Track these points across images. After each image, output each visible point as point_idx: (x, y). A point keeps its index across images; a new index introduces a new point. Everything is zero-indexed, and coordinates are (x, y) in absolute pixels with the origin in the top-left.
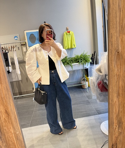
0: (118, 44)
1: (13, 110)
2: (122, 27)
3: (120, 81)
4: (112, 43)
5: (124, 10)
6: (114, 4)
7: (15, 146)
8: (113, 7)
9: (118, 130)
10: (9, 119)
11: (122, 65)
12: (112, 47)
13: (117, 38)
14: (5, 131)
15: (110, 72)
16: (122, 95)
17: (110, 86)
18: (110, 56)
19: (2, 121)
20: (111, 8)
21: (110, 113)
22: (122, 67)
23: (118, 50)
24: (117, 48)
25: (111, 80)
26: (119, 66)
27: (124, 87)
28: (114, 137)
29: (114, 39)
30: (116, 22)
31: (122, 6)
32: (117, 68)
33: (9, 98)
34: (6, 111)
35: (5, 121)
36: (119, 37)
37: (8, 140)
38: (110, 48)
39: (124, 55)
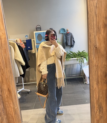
0: (96, 41)
1: (14, 89)
2: (98, 28)
3: (99, 71)
4: (91, 40)
5: (99, 16)
7: (14, 119)
8: (91, 13)
9: (99, 113)
10: (10, 96)
11: (100, 58)
12: (91, 43)
13: (94, 37)
14: (6, 106)
15: (90, 63)
16: (101, 83)
17: (90, 75)
18: (89, 50)
19: (5, 97)
20: (89, 14)
21: (91, 98)
22: (100, 60)
23: (96, 45)
25: (91, 69)
26: (97, 59)
27: (102, 76)
28: (95, 120)
29: (92, 37)
30: (93, 24)
31: (98, 13)
32: (96, 60)
33: (12, 79)
34: (8, 89)
35: (7, 97)
36: (97, 35)
37: (9, 113)
38: (89, 44)
39: (101, 50)
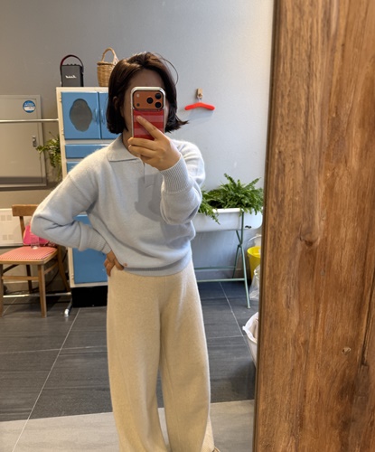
0: (311, 207)
2: (336, 128)
3: (311, 367)
4: (283, 200)
5: (350, 46)
6: (301, 10)
8: (297, 25)
11: (326, 303)
12: (281, 216)
13: (306, 178)
15: (267, 327)
16: (316, 428)
17: (262, 388)
20: (289, 27)
22: (325, 311)
23: (311, 233)
24: (305, 226)
25: (270, 362)
26: (310, 305)
27: (324, 395)
30: (308, 99)
31: (343, 25)
32: (300, 311)
36: (319, 172)
39: (337, 257)
